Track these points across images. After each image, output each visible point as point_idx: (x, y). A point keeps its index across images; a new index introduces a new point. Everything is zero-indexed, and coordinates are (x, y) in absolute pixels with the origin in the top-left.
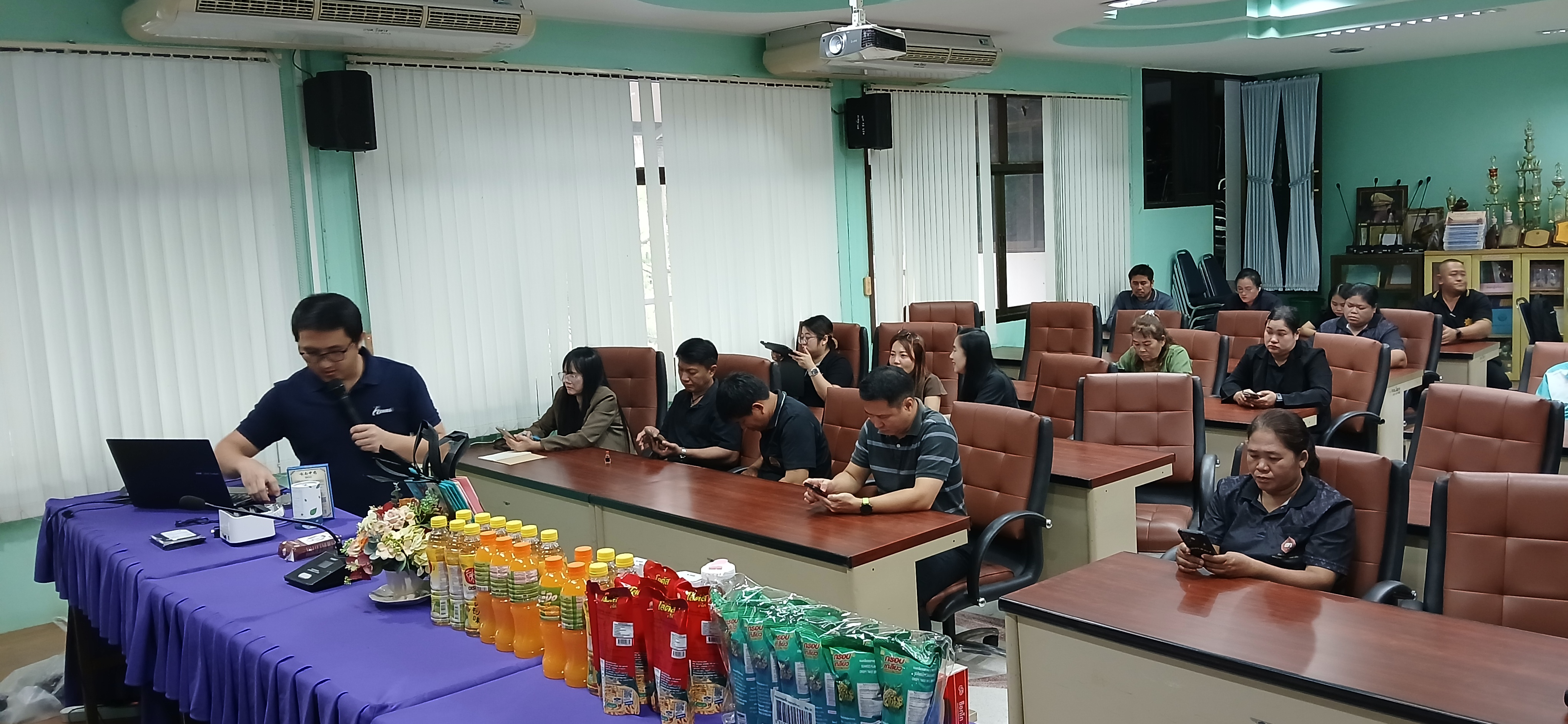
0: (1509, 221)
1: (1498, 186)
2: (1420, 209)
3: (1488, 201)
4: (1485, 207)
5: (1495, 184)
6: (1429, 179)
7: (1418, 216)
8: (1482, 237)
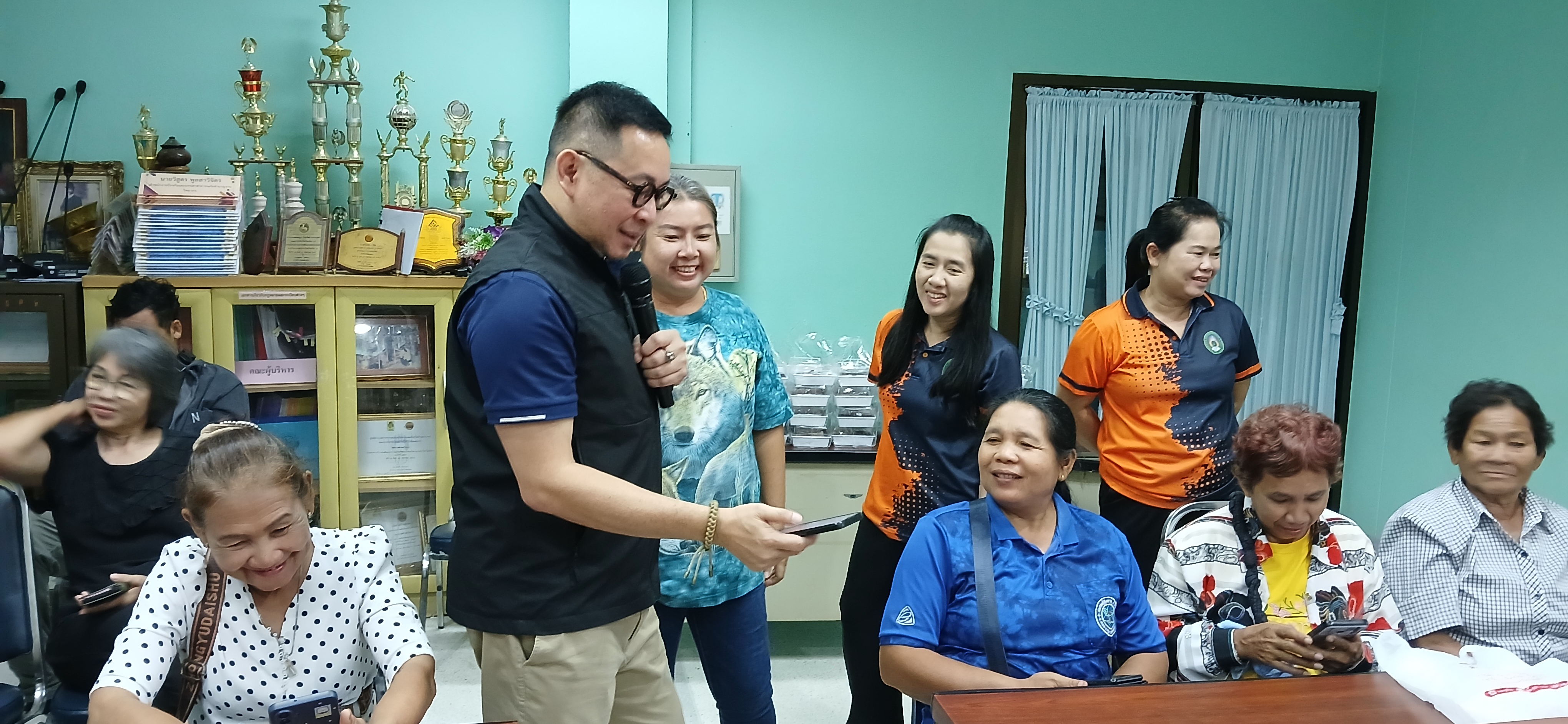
0: (297, 205)
1: (263, 116)
2: (61, 164)
3: (240, 153)
4: (234, 166)
5: (258, 111)
6: (81, 87)
7: (57, 181)
8: (236, 242)
